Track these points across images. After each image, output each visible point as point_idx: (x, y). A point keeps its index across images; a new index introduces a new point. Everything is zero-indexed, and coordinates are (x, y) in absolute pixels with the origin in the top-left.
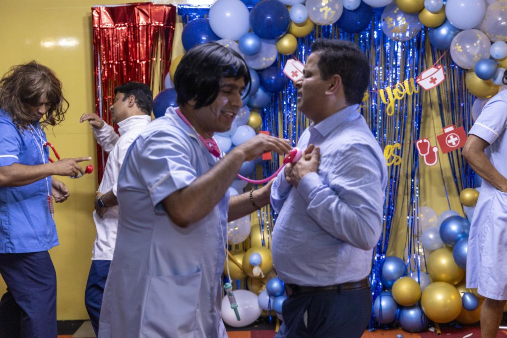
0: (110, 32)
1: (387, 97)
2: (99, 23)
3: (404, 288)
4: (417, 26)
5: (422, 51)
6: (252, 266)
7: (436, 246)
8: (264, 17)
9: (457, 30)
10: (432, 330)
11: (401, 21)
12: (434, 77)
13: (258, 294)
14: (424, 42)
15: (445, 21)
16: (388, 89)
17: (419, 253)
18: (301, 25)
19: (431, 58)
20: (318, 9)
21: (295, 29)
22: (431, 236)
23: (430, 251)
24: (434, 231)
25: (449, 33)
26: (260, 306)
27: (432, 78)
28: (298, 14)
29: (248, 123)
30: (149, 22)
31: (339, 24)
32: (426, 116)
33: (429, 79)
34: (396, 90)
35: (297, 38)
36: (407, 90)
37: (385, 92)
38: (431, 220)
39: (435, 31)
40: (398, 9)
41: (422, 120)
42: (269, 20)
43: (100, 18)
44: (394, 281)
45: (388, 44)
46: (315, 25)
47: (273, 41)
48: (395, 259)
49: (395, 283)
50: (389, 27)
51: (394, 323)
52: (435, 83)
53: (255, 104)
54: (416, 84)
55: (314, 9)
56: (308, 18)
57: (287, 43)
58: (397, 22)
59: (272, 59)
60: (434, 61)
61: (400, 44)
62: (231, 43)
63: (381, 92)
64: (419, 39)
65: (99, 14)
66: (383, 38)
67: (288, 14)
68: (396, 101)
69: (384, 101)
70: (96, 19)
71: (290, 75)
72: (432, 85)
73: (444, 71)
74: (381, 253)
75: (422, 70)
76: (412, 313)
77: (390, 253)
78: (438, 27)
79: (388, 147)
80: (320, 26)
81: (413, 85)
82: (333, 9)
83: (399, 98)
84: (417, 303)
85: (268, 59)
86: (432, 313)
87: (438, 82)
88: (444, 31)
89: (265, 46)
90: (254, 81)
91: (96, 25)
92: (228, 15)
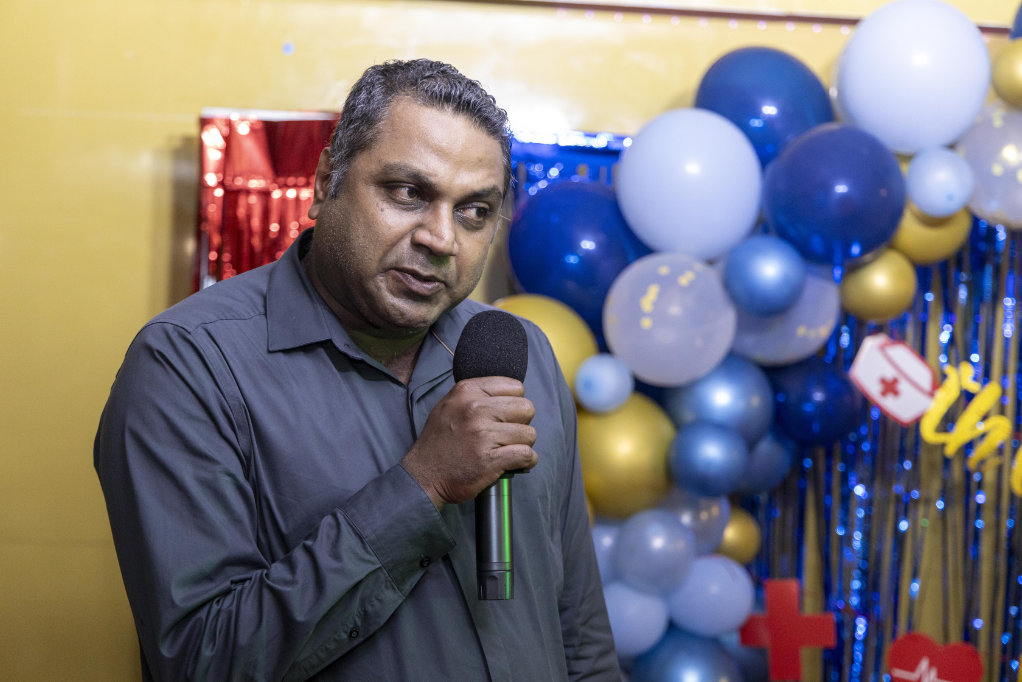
2: (223, 170)
8: (827, 188)
20: (1011, 173)
21: (911, 234)
29: (718, 548)
35: (916, 268)
42: (843, 196)
43: (227, 152)
57: (882, 279)
59: (824, 330)
62: (699, 267)
67: (900, 181)
70: (214, 155)
71: (873, 389)
85: (812, 331)
90: (756, 401)
91: (211, 179)
92: (693, 169)
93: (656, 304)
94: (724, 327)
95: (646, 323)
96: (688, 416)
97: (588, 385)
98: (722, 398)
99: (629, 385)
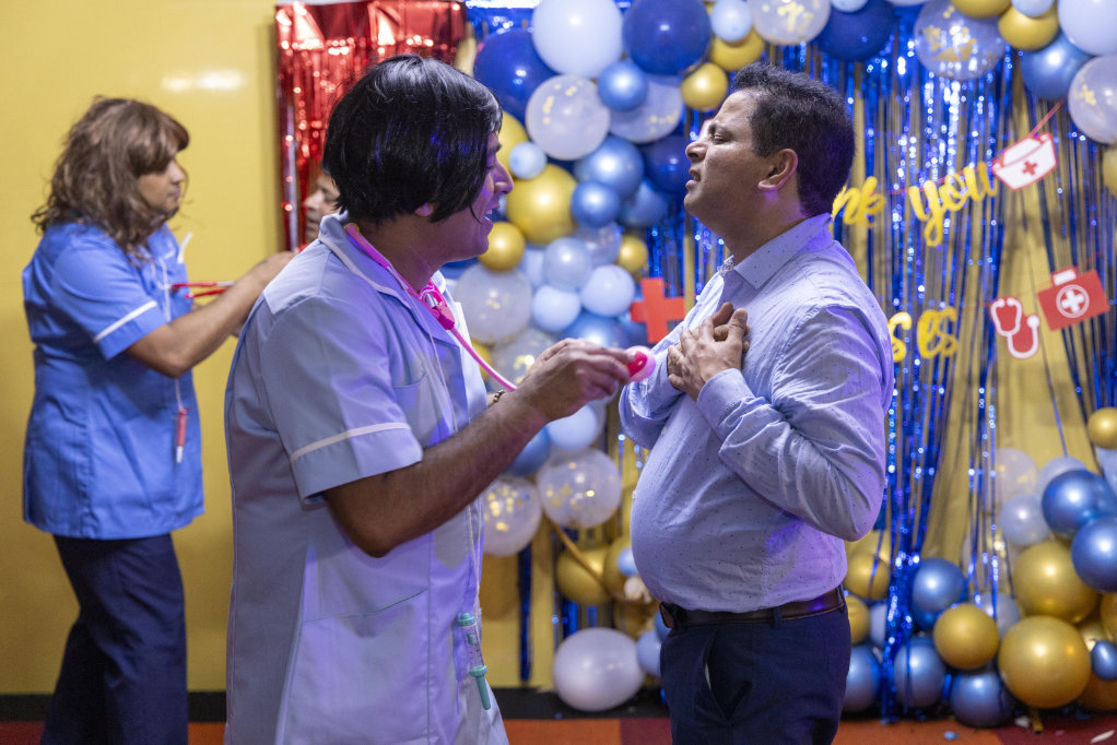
0: (316, 59)
1: (925, 204)
2: (292, 39)
3: (961, 628)
4: (995, 48)
5: (1004, 100)
6: (624, 577)
7: (1033, 536)
8: (655, 26)
9: (1084, 56)
10: (1023, 722)
11: (960, 35)
12: (1031, 160)
13: (636, 638)
14: (1011, 83)
15: (1058, 35)
16: (929, 186)
17: (995, 553)
18: (737, 44)
19: (1025, 119)
20: (774, 10)
21: (722, 53)
22: (1023, 514)
23: (1018, 547)
24: (1029, 503)
25: (1066, 63)
26: (642, 665)
27: (1027, 164)
28: (727, 19)
29: (616, 261)
30: (401, 37)
31: (819, 42)
32: (1014, 247)
33: (1021, 166)
34: (948, 189)
35: (729, 74)
36: (971, 190)
37: (922, 194)
38: (1023, 479)
39: (1036, 58)
40: (951, 9)
41: (1004, 255)
42: (665, 32)
43: (292, 27)
44: (937, 613)
45: (929, 87)
46: (767, 45)
47: (674, 79)
48: (940, 563)
49: (942, 619)
50: (933, 48)
51: (938, 707)
52: (1033, 173)
53: (633, 219)
54: (992, 176)
55: (766, 8)
56: (752, 30)
57: (704, 83)
58: (950, 38)
59: (672, 119)
60: (1033, 124)
61: (956, 86)
62: (581, 83)
63: (914, 193)
64: (998, 74)
65: (292, 18)
66: (919, 72)
67: (706, 19)
68: (947, 215)
69: (920, 213)
70: (285, 30)
72: (1028, 179)
73: (1055, 147)
74: (910, 552)
75: (1006, 145)
76: (979, 685)
77: (930, 550)
78: (1041, 49)
79: (928, 315)
80: (777, 48)
81: (985, 178)
82: (808, 8)
83: (955, 208)
84: (990, 664)
85: (661, 119)
86: (1023, 687)
87: (1040, 171)
88: (1054, 59)
89: (657, 90)
90: (630, 167)
91: (285, 45)
92: (575, 21)
93: (552, 108)
94: (602, 120)
95: (547, 121)
96: (585, 176)
97: (516, 161)
98: (610, 165)
99: (543, 159)
